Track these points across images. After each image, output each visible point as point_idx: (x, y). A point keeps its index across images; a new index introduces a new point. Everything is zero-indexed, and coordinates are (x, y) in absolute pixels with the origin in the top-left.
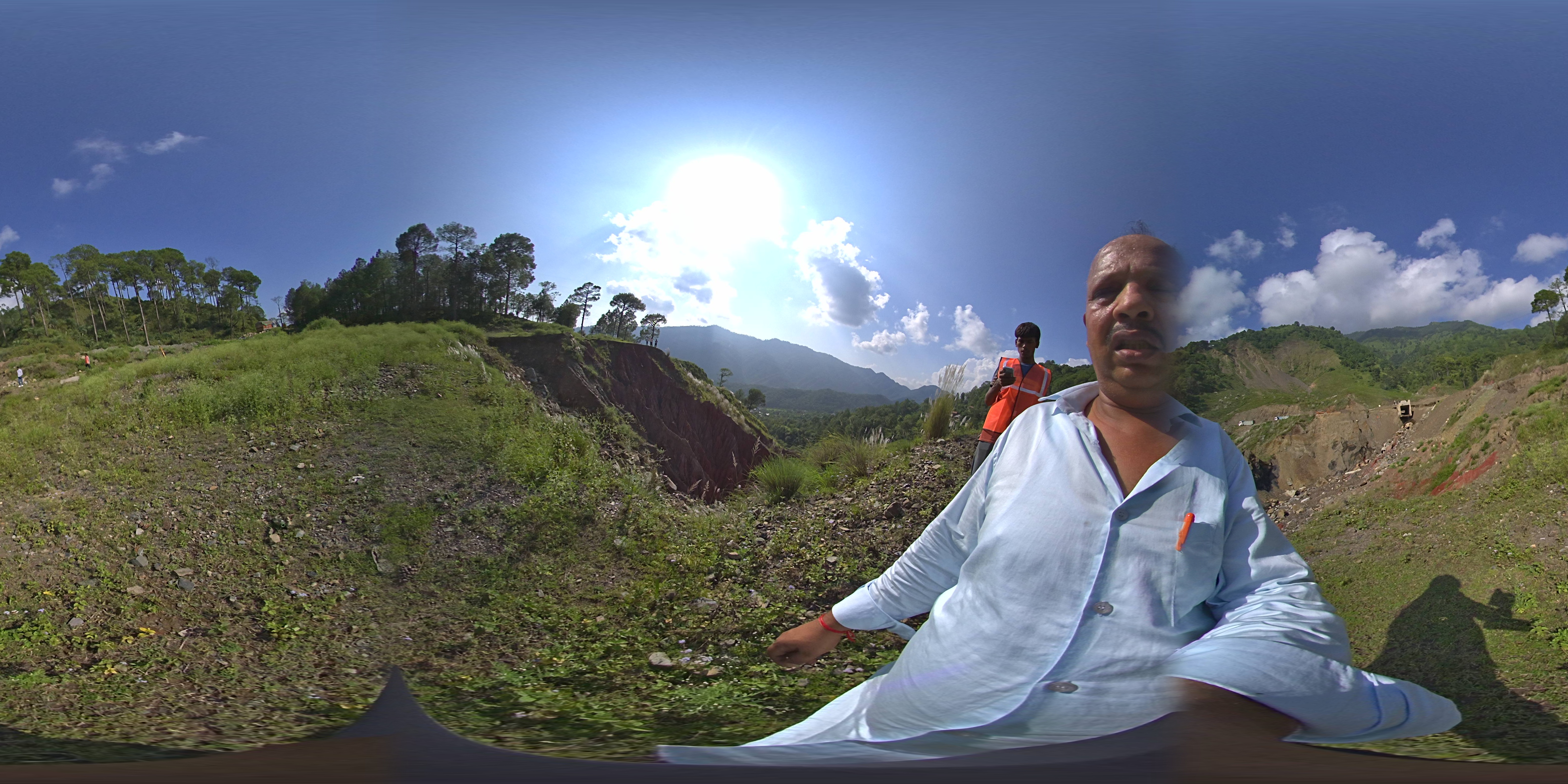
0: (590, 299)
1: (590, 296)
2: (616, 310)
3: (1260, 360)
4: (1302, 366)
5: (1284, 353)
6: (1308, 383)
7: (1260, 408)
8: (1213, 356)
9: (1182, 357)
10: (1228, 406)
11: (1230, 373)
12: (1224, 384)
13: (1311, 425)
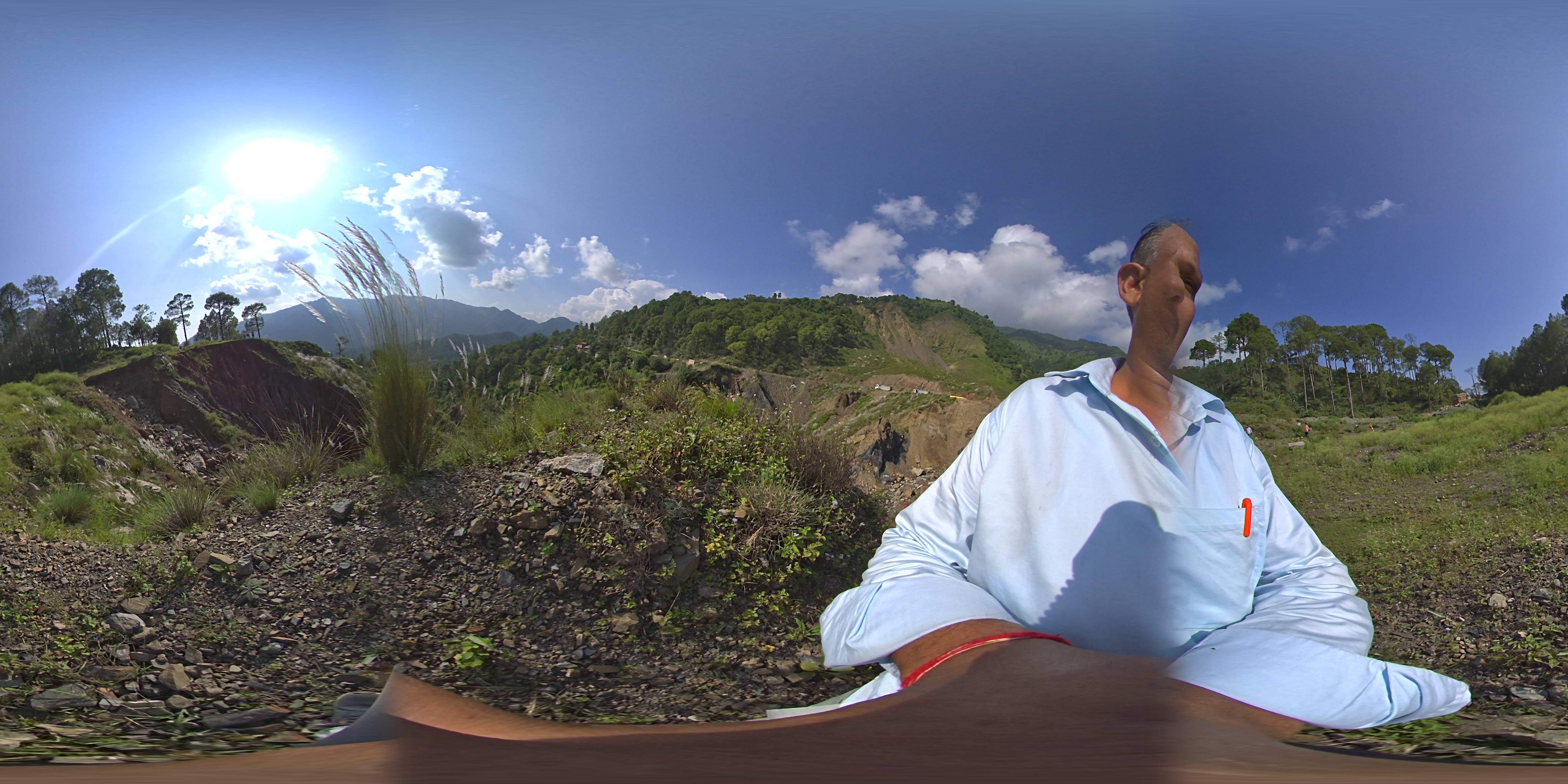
0: (186, 309)
1: (184, 306)
2: (213, 313)
3: (906, 328)
4: (947, 345)
5: (932, 327)
6: (949, 363)
7: (899, 376)
8: (860, 312)
9: (827, 306)
10: (866, 365)
11: (873, 333)
12: (865, 343)
13: (950, 407)
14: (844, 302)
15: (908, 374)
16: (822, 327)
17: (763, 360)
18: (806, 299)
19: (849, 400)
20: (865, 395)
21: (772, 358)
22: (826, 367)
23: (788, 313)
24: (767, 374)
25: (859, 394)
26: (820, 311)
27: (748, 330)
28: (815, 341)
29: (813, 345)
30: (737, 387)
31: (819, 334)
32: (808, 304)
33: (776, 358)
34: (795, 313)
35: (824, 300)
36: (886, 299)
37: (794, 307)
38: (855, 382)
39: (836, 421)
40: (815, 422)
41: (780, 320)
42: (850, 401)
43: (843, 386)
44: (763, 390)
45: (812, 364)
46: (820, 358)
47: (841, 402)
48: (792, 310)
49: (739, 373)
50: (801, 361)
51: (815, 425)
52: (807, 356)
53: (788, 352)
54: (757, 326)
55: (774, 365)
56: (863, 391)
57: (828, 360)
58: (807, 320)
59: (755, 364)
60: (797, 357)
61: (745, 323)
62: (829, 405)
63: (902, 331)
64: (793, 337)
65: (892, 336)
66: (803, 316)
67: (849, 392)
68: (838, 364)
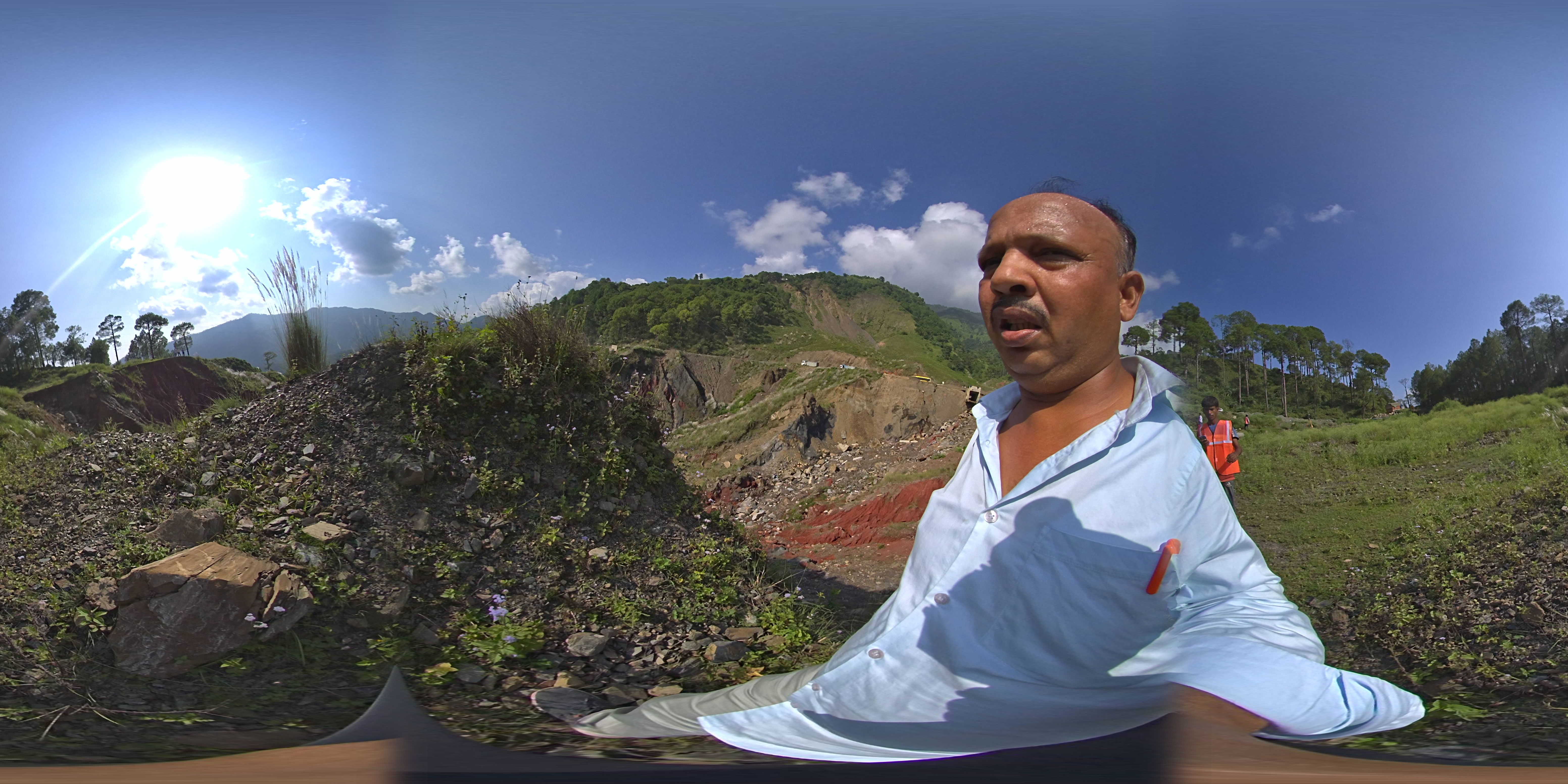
1: (114, 327)
2: (143, 333)
3: (833, 305)
4: (876, 322)
5: (860, 304)
6: (878, 340)
7: (826, 352)
8: (785, 290)
9: (750, 285)
10: (793, 342)
11: (800, 310)
12: (792, 320)
13: (877, 382)
14: (768, 280)
15: (835, 350)
16: (746, 305)
17: (687, 341)
18: (729, 279)
19: (775, 377)
20: (791, 371)
21: (696, 339)
22: (751, 345)
23: (711, 293)
24: (691, 354)
25: (785, 370)
26: (744, 290)
27: (669, 311)
28: (740, 320)
29: (738, 324)
30: (661, 369)
31: (743, 312)
32: (730, 283)
33: (700, 339)
34: (717, 293)
35: (747, 279)
36: (812, 276)
37: (717, 287)
38: (782, 359)
39: (763, 398)
40: (741, 400)
41: (702, 300)
42: (777, 377)
43: (769, 363)
44: (688, 370)
45: (737, 343)
46: (745, 336)
47: (767, 379)
48: (714, 289)
49: (663, 355)
50: (726, 340)
51: (741, 402)
52: (731, 335)
53: (712, 332)
54: (679, 307)
55: (698, 346)
56: (789, 367)
57: (754, 338)
58: (730, 299)
59: (679, 345)
60: (722, 337)
61: (666, 305)
62: (755, 382)
63: (829, 308)
64: (717, 317)
65: (819, 313)
66: (726, 295)
67: (774, 369)
68: (763, 342)
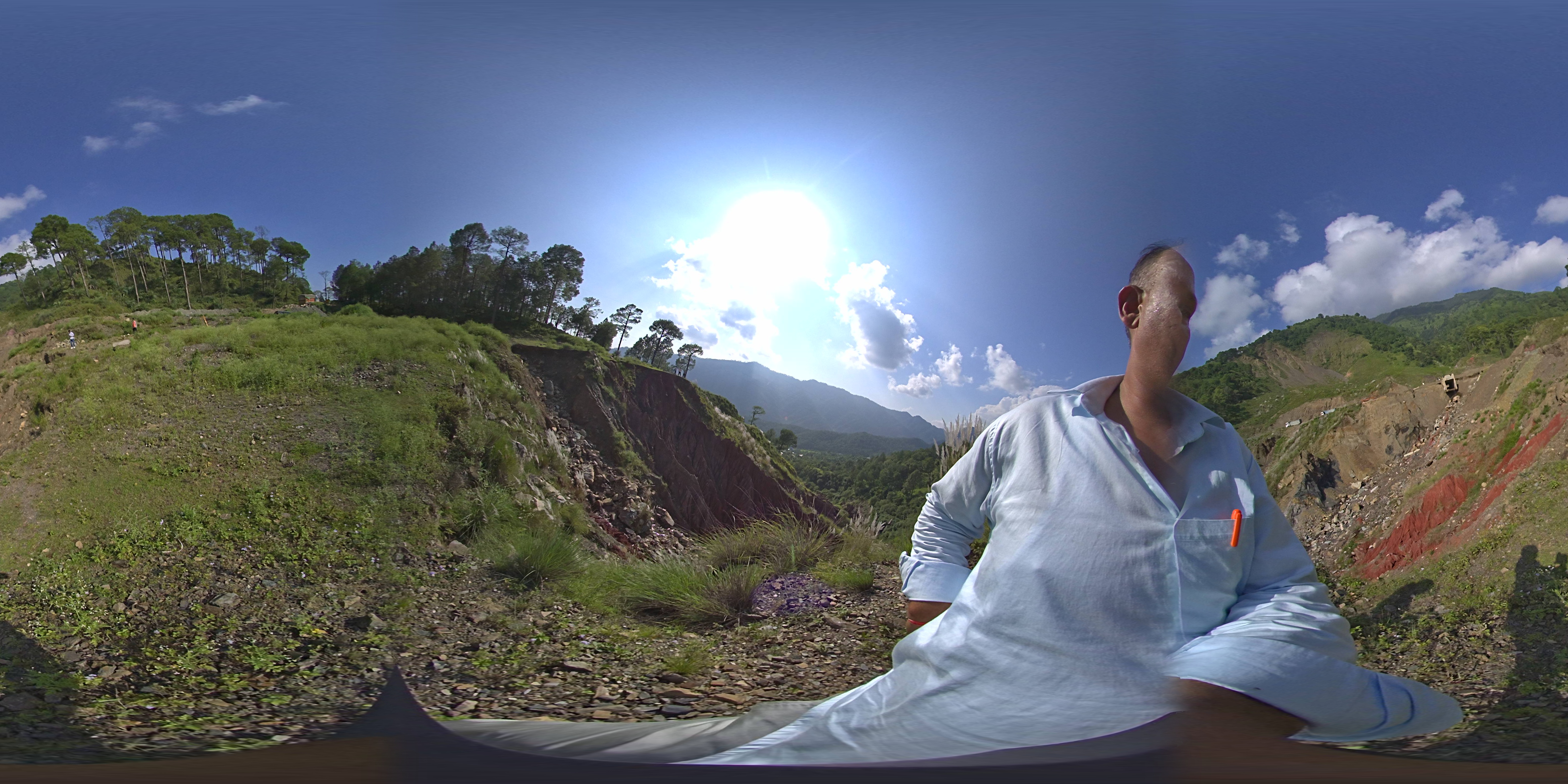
0: (631, 321)
1: (631, 318)
2: (654, 336)
3: (1290, 358)
4: (1334, 357)
5: (1313, 347)
6: (1343, 372)
7: (1304, 406)
9: (1213, 366)
10: (1270, 409)
11: (1264, 377)
12: (1261, 389)
13: (1360, 414)
14: (1227, 358)
15: (1310, 400)
20: (1279, 437)
25: (1273, 438)
35: (1207, 362)
36: (1262, 339)
38: (1267, 429)
42: (1268, 448)
43: (1257, 437)
56: (1276, 434)
57: (1235, 418)
63: (1288, 363)
65: (1282, 372)
67: (1263, 441)
68: (1245, 418)
